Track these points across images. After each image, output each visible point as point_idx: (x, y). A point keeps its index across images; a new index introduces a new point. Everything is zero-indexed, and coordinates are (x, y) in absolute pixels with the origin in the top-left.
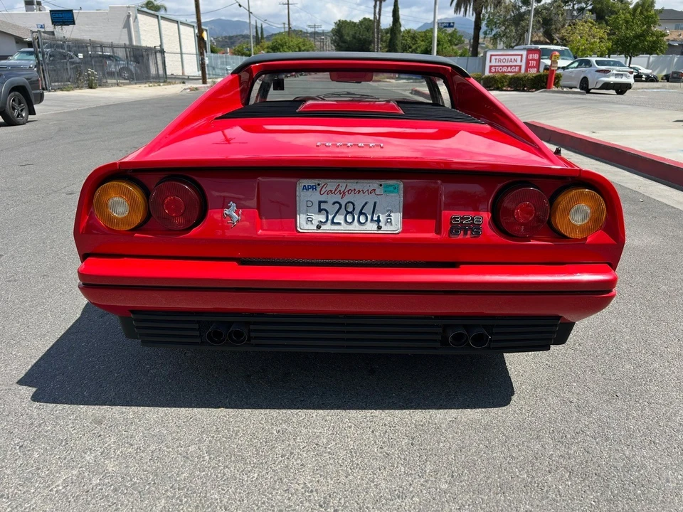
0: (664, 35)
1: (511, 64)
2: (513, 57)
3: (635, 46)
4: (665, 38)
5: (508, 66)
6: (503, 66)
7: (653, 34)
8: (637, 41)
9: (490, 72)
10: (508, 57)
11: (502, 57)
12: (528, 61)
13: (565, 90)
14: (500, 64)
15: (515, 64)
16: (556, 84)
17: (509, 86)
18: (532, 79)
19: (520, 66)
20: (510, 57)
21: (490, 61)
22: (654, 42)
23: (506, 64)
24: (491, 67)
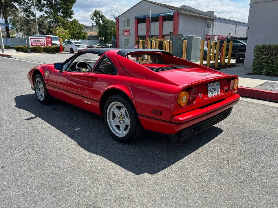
0: (86, 33)
1: (40, 42)
2: (40, 40)
3: (78, 37)
4: (86, 34)
5: (39, 43)
6: (37, 43)
7: (82, 33)
8: (78, 35)
9: (32, 45)
10: (39, 39)
11: (36, 40)
12: (47, 41)
13: (67, 52)
14: (35, 42)
15: (42, 42)
16: (63, 50)
17: (44, 51)
18: (54, 49)
19: (44, 43)
20: (39, 40)
21: (31, 41)
22: (84, 36)
23: (38, 42)
24: (32, 43)
